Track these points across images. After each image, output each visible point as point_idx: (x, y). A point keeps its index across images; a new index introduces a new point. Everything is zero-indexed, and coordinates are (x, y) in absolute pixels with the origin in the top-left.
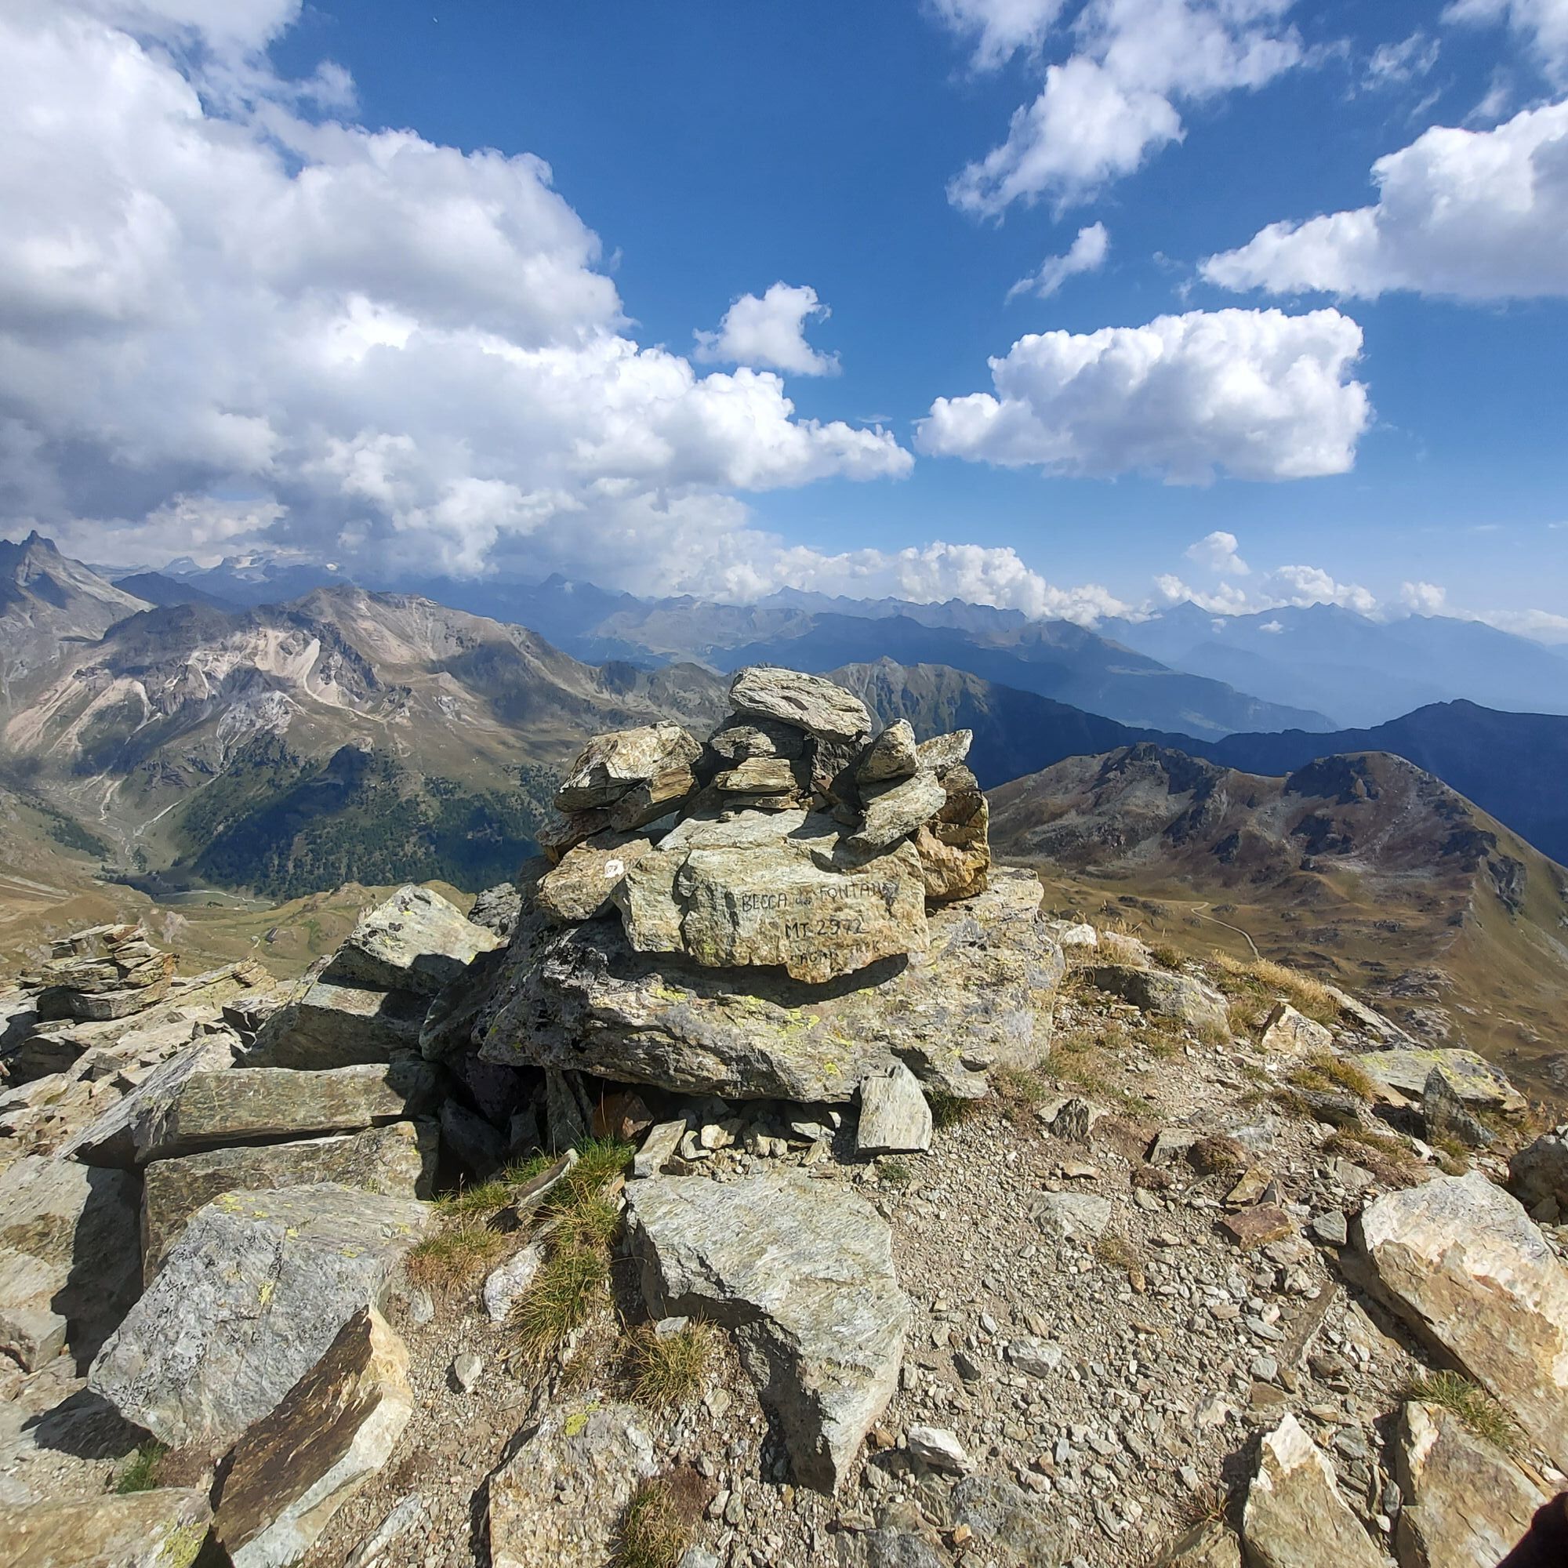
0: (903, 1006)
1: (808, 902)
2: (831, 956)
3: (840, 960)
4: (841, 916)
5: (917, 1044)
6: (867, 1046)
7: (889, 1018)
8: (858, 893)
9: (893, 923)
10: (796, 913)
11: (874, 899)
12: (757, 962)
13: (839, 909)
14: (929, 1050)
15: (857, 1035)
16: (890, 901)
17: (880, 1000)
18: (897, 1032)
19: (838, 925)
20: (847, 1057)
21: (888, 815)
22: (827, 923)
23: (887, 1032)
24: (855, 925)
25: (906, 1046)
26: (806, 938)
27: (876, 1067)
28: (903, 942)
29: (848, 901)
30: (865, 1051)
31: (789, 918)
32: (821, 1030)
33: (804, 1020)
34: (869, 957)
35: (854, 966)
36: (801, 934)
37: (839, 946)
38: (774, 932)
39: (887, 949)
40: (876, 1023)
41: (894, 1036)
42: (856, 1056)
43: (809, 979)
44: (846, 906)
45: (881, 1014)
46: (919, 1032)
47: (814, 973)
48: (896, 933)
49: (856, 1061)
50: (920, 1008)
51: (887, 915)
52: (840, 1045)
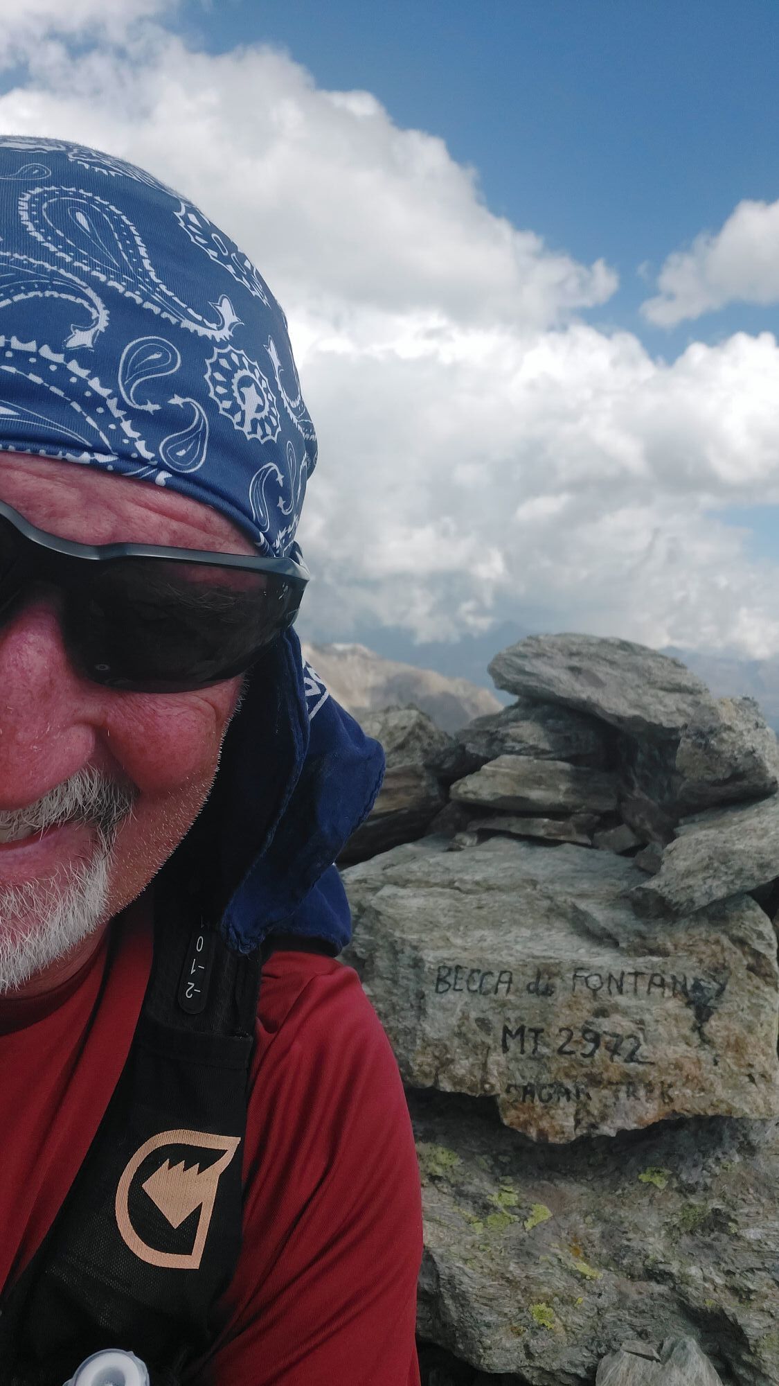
0: (718, 1222)
1: (548, 991)
2: (579, 1098)
3: (595, 1107)
4: (604, 1025)
5: (731, 1306)
6: (631, 1289)
7: (686, 1240)
8: (643, 988)
9: (706, 1055)
10: (525, 1008)
11: (674, 1005)
12: (447, 1086)
13: (602, 1013)
14: (753, 1323)
15: (614, 1261)
16: (703, 1012)
17: (675, 1203)
18: (694, 1271)
19: (596, 1040)
20: (582, 1299)
21: (704, 852)
22: (577, 1035)
23: (674, 1268)
24: (628, 1045)
25: (709, 1304)
26: (536, 1057)
27: (642, 1334)
28: (721, 1092)
29: (622, 1000)
30: (623, 1296)
31: (512, 1015)
32: (548, 1236)
33: (522, 1211)
34: (650, 1111)
35: (619, 1123)
36: (529, 1047)
37: (595, 1081)
38: (481, 1037)
39: (688, 1100)
40: (656, 1246)
41: (686, 1279)
42: (602, 1302)
43: (533, 1133)
44: (616, 1008)
45: (671, 1229)
46: (738, 1280)
47: (544, 1124)
48: (710, 1075)
49: (600, 1312)
50: (752, 1234)
51: (695, 1038)
52: (572, 1273)
